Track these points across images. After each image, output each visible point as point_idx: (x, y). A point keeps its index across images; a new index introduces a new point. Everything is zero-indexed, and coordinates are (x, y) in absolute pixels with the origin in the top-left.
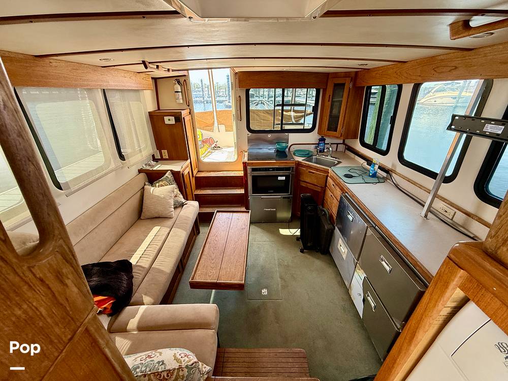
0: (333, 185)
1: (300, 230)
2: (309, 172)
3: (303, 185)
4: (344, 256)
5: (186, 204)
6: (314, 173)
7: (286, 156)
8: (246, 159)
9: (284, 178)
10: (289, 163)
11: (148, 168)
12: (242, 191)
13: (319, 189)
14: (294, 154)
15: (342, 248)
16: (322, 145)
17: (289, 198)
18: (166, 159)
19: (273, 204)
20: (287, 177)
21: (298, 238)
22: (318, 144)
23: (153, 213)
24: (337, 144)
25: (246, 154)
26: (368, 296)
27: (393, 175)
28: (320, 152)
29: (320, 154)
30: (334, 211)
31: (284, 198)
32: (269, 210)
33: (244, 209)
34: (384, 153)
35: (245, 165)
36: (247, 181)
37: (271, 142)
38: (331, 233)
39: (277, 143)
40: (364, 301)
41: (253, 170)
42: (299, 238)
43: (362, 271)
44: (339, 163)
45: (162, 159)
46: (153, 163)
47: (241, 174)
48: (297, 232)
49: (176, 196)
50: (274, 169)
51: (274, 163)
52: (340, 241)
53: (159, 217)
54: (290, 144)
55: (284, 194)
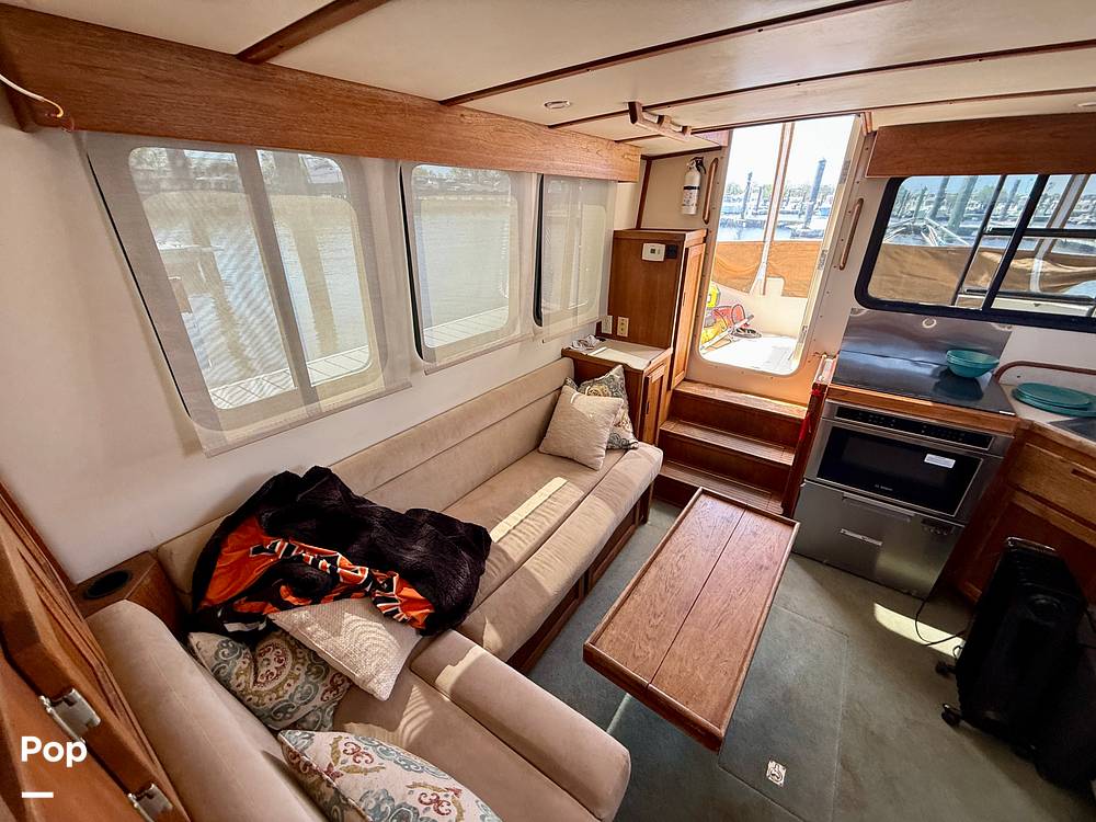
2: (1076, 473)
3: (1030, 506)
5: (634, 448)
7: (978, 395)
8: (826, 377)
9: (950, 463)
10: (988, 420)
11: (582, 350)
12: (787, 459)
17: (946, 527)
18: (622, 339)
19: (878, 524)
20: (965, 464)
21: (942, 665)
23: (564, 446)
25: (830, 363)
32: (860, 537)
33: (776, 508)
35: (819, 391)
37: (929, 343)
39: (952, 348)
41: (843, 412)
45: (614, 336)
46: (594, 341)
47: (800, 412)
48: (944, 643)
49: (618, 425)
50: (918, 427)
53: (571, 460)
54: (1004, 360)
55: (934, 513)
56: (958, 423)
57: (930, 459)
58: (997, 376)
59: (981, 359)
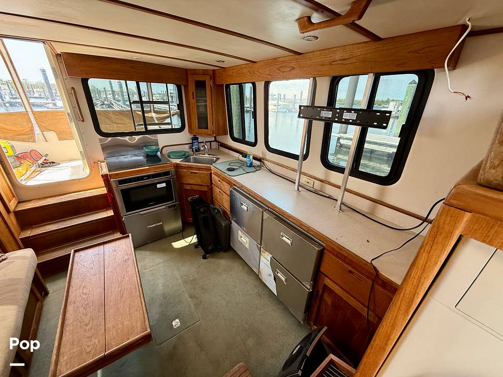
0: (219, 181)
1: (195, 236)
2: (191, 173)
3: (188, 187)
4: (247, 246)
6: (196, 173)
7: (160, 160)
8: (105, 171)
9: (164, 185)
10: (166, 167)
12: (110, 213)
13: (205, 189)
14: (169, 156)
15: (243, 239)
16: (196, 144)
19: (157, 217)
20: (168, 183)
21: (196, 246)
22: (192, 143)
24: (210, 142)
25: (104, 165)
26: (278, 273)
27: (265, 162)
28: (196, 151)
29: (197, 153)
30: (227, 206)
31: (169, 207)
32: (155, 225)
33: (118, 235)
34: (253, 145)
35: (106, 178)
36: (114, 199)
37: (137, 147)
38: (229, 229)
39: (145, 146)
40: (275, 279)
41: (121, 182)
42: (198, 245)
43: (267, 253)
44: (218, 159)
47: (104, 191)
48: (193, 239)
51: (148, 169)
52: (240, 233)
54: (160, 147)
55: (169, 203)
56: (159, 171)
57: (159, 186)
58: (161, 152)
59: (154, 148)
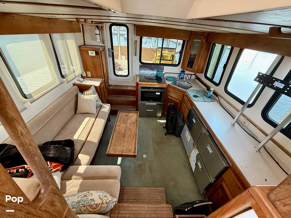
0: (187, 101)
1: (166, 121)
2: (174, 91)
3: (170, 98)
4: (188, 140)
5: (103, 106)
6: (176, 92)
7: (162, 81)
8: (138, 81)
10: (163, 85)
11: (78, 82)
12: (134, 99)
13: (178, 102)
14: (166, 79)
15: (187, 135)
16: (182, 75)
17: (161, 104)
18: (89, 77)
20: (161, 93)
21: (164, 127)
22: (181, 74)
23: (84, 110)
24: (191, 75)
26: (198, 162)
27: (220, 98)
28: (181, 78)
29: (181, 80)
30: (186, 115)
31: (158, 104)
32: (149, 110)
34: (217, 85)
35: (137, 84)
40: (196, 164)
43: (197, 150)
44: (191, 87)
45: (87, 77)
46: (82, 79)
47: (135, 89)
50: (154, 88)
52: (187, 132)
53: (87, 113)
54: (164, 73)
58: (163, 76)
59: (161, 73)
